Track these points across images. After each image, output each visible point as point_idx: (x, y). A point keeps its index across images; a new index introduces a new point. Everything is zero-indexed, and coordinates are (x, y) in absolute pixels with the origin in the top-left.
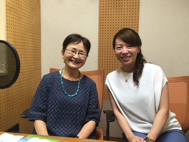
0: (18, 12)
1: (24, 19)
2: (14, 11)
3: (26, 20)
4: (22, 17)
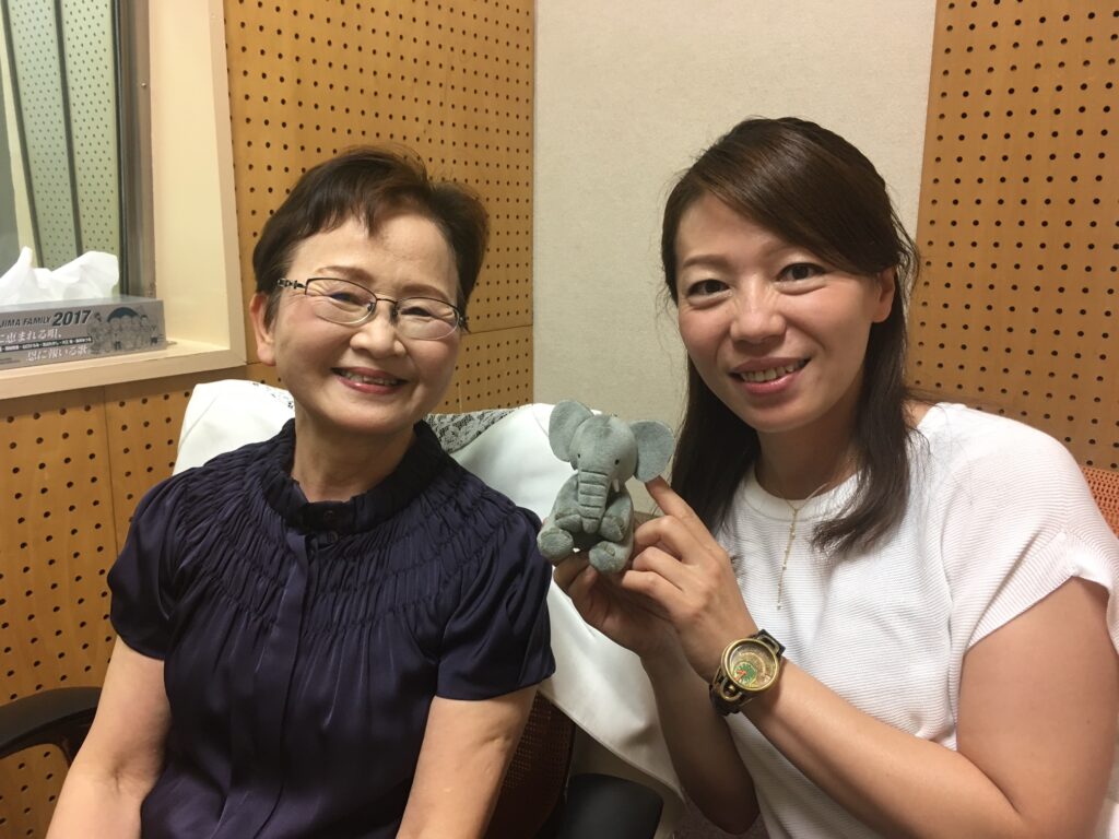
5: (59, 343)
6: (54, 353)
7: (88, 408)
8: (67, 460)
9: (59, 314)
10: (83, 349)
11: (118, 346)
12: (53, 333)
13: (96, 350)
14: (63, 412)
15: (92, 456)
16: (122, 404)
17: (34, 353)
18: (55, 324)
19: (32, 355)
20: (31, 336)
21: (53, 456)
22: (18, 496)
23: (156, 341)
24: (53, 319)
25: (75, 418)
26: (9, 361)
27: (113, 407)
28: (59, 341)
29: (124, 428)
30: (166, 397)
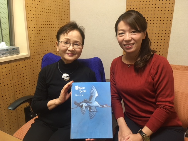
6: (5, 55)
8: (6, 71)
10: (8, 54)
11: (13, 54)
12: (4, 53)
13: (10, 54)
14: (5, 64)
15: (9, 70)
16: (13, 63)
21: (4, 71)
23: (18, 53)
24: (4, 50)
29: (13, 66)
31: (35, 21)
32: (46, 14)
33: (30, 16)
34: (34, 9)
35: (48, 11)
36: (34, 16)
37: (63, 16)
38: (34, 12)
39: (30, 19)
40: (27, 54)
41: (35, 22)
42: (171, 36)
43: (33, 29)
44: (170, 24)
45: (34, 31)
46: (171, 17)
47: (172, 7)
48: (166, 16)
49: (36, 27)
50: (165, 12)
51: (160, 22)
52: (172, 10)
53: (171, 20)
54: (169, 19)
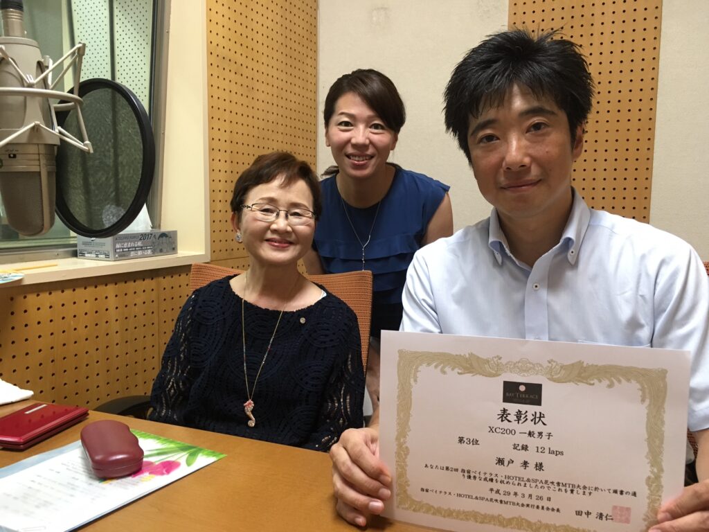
0: (247, 72)
1: (265, 93)
2: (234, 67)
3: (270, 94)
4: (257, 86)
5: (141, 248)
6: (140, 253)
7: (152, 279)
8: (144, 303)
9: (142, 235)
10: (149, 252)
11: (161, 251)
12: (140, 244)
13: (154, 253)
14: (144, 280)
15: (153, 301)
16: (164, 278)
17: (132, 253)
18: (140, 239)
19: (132, 254)
20: (132, 244)
21: (139, 301)
22: (126, 318)
23: (174, 249)
24: (140, 237)
25: (149, 284)
26: (124, 256)
27: (161, 279)
28: (142, 247)
29: (165, 289)
30: (180, 275)
31: (229, 152)
32: (255, 132)
33: (217, 135)
34: (227, 116)
35: (261, 124)
36: (226, 136)
37: (300, 141)
38: (227, 126)
39: (216, 144)
40: (203, 253)
41: (227, 156)
42: (652, 195)
43: (222, 176)
44: (648, 159)
45: (223, 181)
46: (649, 139)
47: (651, 109)
48: (633, 135)
49: (229, 172)
50: (629, 125)
51: (615, 155)
52: (650, 119)
53: (649, 149)
54: (643, 145)
